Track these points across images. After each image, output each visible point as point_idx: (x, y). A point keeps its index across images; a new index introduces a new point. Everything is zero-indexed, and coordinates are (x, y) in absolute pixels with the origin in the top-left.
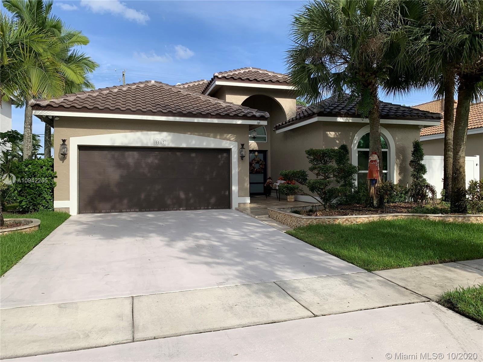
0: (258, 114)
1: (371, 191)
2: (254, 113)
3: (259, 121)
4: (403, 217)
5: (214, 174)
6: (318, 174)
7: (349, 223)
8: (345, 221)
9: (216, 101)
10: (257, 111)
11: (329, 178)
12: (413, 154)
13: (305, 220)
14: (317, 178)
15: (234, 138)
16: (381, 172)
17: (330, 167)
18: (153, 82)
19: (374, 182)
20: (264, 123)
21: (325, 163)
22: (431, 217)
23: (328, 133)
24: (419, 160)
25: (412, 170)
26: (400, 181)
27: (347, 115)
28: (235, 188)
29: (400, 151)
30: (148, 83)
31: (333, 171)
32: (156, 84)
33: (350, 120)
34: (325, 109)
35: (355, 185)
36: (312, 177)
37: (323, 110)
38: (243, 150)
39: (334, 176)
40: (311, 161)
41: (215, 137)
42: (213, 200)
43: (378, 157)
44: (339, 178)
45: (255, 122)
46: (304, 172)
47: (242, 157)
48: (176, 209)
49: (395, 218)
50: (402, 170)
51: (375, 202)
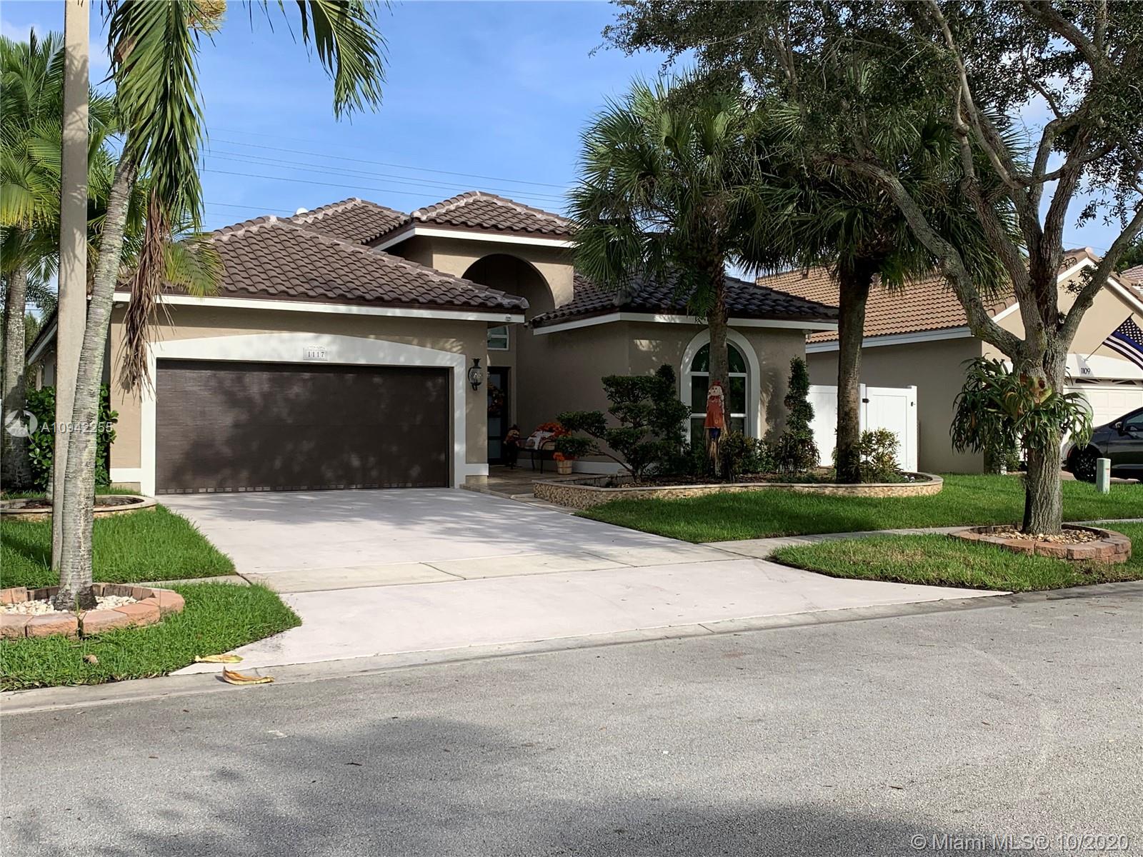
0: (506, 302)
1: (712, 449)
2: (500, 300)
3: (509, 316)
4: (756, 488)
5: (419, 419)
6: (623, 420)
7: (674, 497)
8: (667, 493)
9: (419, 271)
10: (504, 296)
11: (643, 425)
12: (791, 383)
13: (605, 495)
14: (623, 425)
15: (459, 347)
16: (728, 417)
17: (644, 407)
18: (273, 220)
19: (716, 433)
20: (518, 319)
21: (636, 399)
22: (797, 488)
23: (638, 342)
24: (800, 395)
25: (790, 412)
26: (768, 433)
27: (670, 311)
28: (459, 448)
29: (770, 378)
30: (265, 222)
31: (649, 413)
32: (281, 225)
33: (677, 319)
34: (633, 298)
35: (685, 440)
36: (613, 424)
37: (629, 300)
38: (478, 371)
39: (650, 423)
40: (611, 396)
41: (422, 345)
42: (415, 471)
43: (723, 391)
44: (658, 426)
45: (501, 318)
46: (600, 415)
47: (474, 385)
48: (342, 486)
49: (745, 489)
50: (772, 414)
51: (717, 469)
